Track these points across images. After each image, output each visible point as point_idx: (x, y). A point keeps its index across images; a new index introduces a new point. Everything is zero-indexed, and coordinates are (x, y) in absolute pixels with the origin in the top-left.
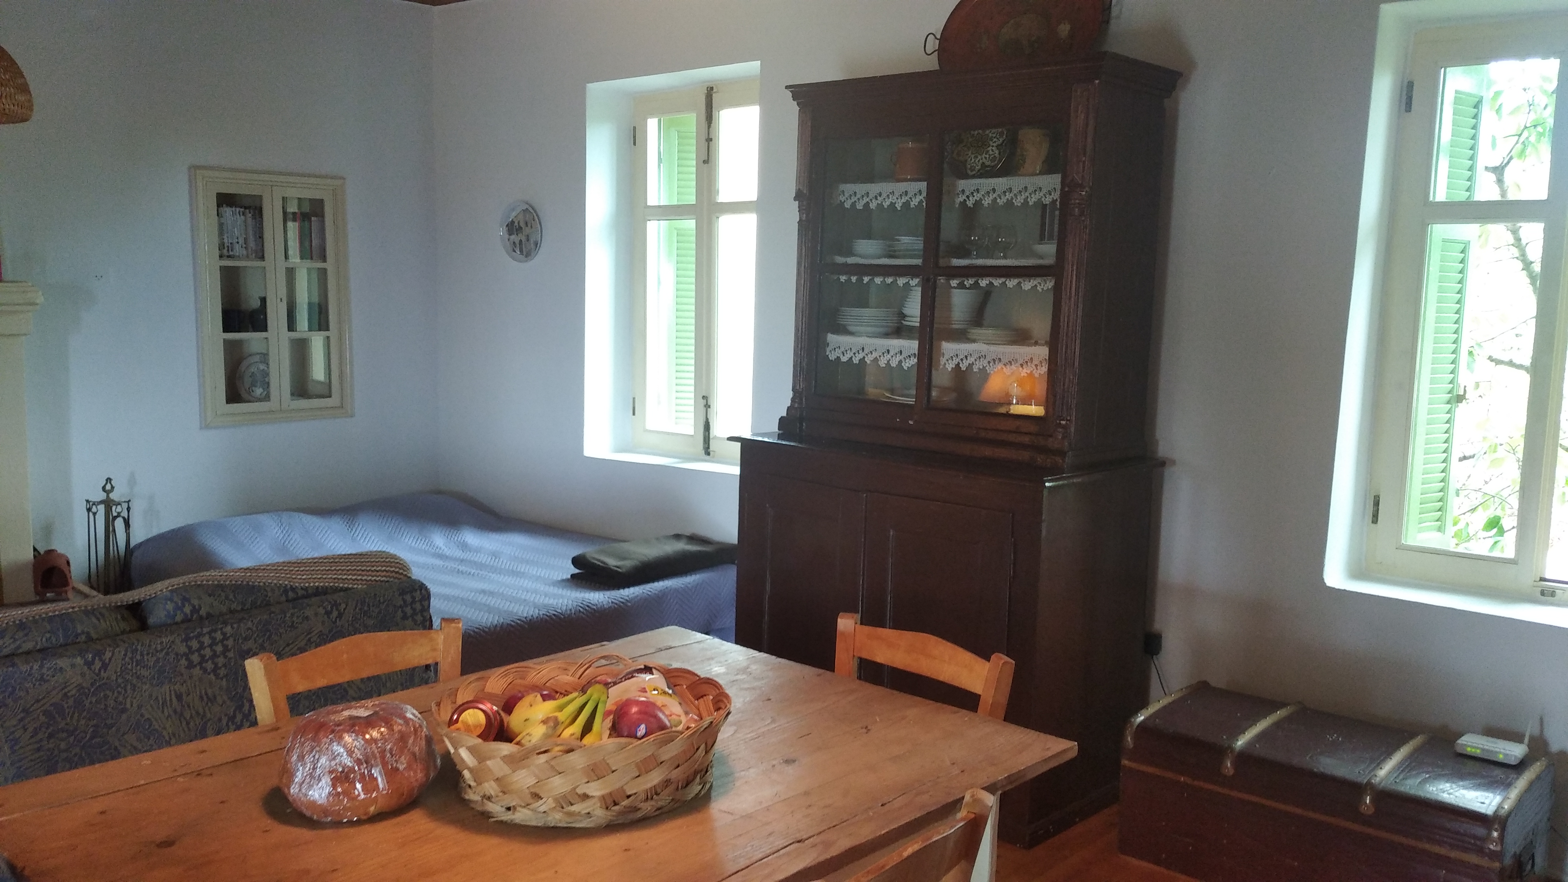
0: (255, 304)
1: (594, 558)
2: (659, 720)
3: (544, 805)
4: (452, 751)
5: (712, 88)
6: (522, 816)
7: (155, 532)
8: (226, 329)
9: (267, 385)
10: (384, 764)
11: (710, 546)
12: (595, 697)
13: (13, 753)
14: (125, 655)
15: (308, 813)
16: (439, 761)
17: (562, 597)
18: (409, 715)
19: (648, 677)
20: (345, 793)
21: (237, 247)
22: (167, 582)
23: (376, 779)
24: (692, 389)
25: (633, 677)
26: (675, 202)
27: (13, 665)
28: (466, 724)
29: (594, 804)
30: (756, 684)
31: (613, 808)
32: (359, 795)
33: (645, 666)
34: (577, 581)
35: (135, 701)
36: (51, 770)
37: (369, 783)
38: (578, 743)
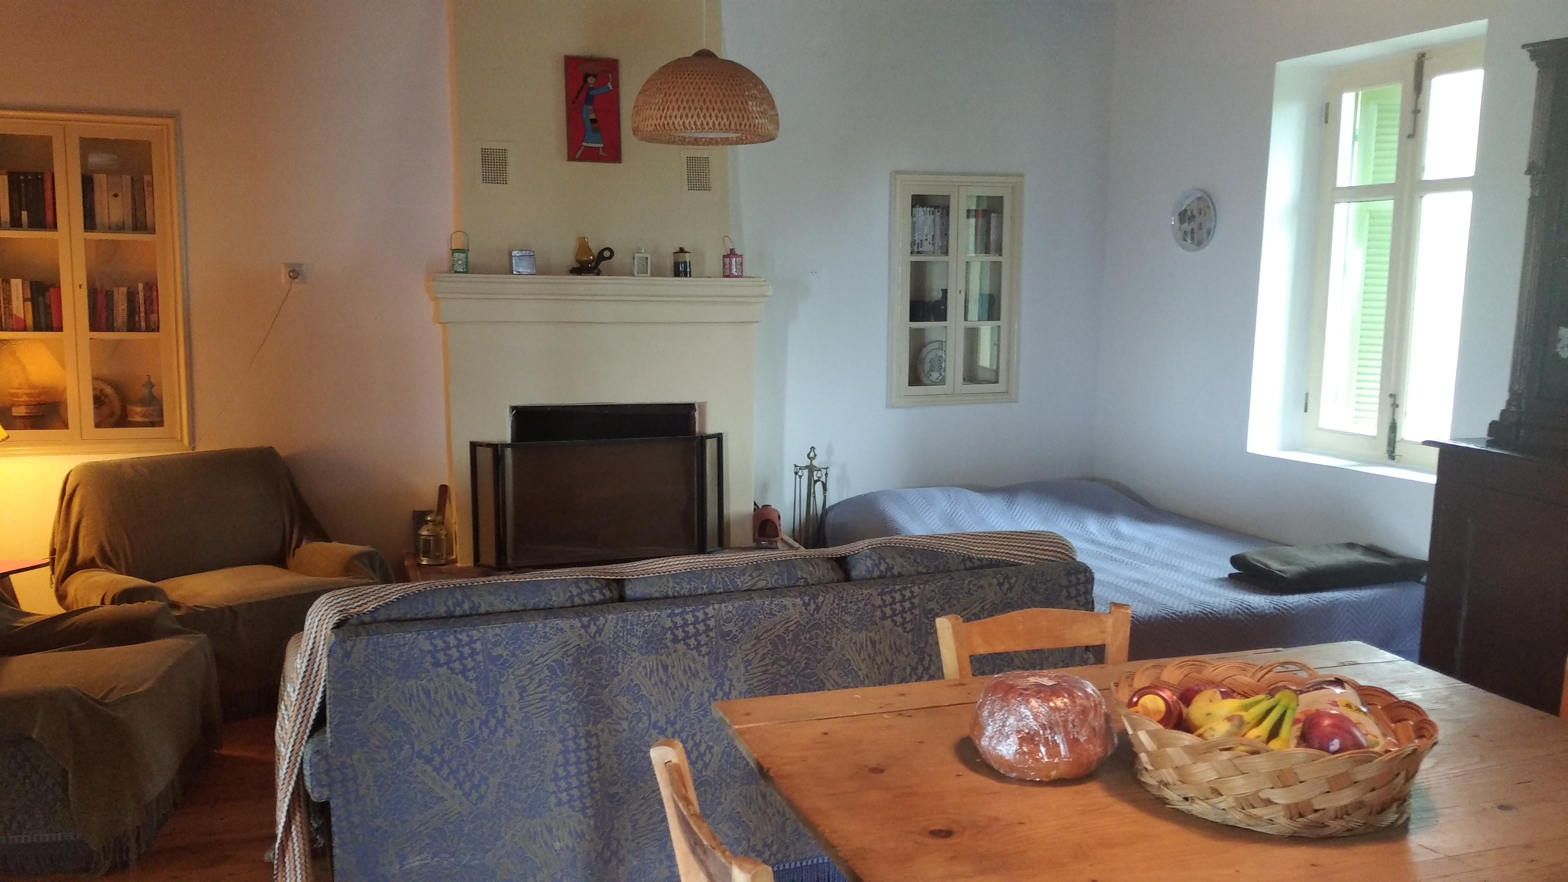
0: (937, 295)
1: (1253, 559)
2: (1354, 737)
3: (1225, 802)
4: (1130, 732)
5: (1423, 55)
6: (1199, 808)
7: (845, 497)
8: (913, 318)
9: (942, 369)
10: (1067, 733)
11: (1392, 559)
12: (1284, 702)
13: (747, 672)
14: (834, 601)
15: (996, 767)
16: (1116, 739)
17: (1220, 596)
18: (1089, 690)
19: (1338, 690)
20: (1030, 753)
21: (925, 243)
22: (867, 541)
23: (1058, 745)
24: (1378, 385)
25: (1322, 688)
26: (1370, 182)
27: (751, 598)
28: (1145, 708)
29: (1278, 811)
30: (1462, 716)
31: (1298, 820)
32: (1042, 758)
33: (1336, 678)
34: (1234, 580)
35: (839, 642)
36: (773, 692)
37: (1053, 748)
38: (1264, 746)
